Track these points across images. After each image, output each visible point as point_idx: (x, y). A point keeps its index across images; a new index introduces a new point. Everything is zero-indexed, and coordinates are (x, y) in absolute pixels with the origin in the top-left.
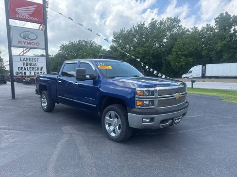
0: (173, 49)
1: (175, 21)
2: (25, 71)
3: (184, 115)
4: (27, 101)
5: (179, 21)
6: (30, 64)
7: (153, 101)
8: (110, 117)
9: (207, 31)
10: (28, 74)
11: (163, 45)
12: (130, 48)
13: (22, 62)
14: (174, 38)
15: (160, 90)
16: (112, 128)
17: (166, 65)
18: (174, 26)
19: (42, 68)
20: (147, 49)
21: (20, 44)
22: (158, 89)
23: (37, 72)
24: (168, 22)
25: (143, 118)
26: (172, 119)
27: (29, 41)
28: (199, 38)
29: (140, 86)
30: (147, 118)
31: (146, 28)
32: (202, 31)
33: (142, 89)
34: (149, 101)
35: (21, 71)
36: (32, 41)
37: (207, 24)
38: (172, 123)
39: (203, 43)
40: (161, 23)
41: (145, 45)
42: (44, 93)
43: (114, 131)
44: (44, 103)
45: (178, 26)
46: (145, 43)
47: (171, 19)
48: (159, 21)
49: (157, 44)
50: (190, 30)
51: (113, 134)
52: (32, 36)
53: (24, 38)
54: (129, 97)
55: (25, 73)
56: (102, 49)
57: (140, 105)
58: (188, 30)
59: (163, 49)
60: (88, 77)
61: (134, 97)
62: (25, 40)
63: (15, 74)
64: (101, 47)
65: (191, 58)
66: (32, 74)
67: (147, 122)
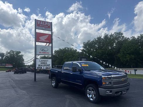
0: (121, 50)
1: (120, 34)
2: (41, 67)
3: (128, 89)
4: (42, 82)
5: (122, 34)
6: (44, 63)
7: (110, 82)
8: (90, 90)
9: (141, 38)
10: (43, 68)
11: (114, 48)
12: (93, 50)
13: (40, 62)
14: (120, 44)
15: (113, 77)
16: (91, 96)
17: (117, 60)
18: (119, 37)
19: (50, 65)
20: (104, 51)
21: (40, 54)
22: (112, 76)
23: (47, 67)
24: (115, 35)
25: (106, 91)
26: (121, 91)
27: (44, 52)
28: (137, 43)
29: (103, 75)
30: (108, 91)
31: (102, 39)
32: (138, 38)
33: (105, 76)
34: (109, 82)
35: (39, 67)
36: (45, 52)
37: (141, 35)
38: (121, 93)
39: (140, 46)
40: (111, 36)
41: (102, 49)
42: (53, 78)
43: (92, 98)
44: (53, 83)
45: (122, 37)
46: (103, 47)
47: (117, 33)
48: (109, 35)
49: (110, 48)
50: (130, 38)
51: (92, 99)
52: (46, 49)
53: (42, 50)
54: (99, 80)
55: (41, 68)
56: (77, 51)
57: (104, 84)
58: (128, 38)
59: (114, 50)
60: (77, 70)
61: (101, 80)
62: (42, 52)
63: (37, 69)
64: (76, 50)
65: (133, 55)
66: (45, 68)
67: (108, 92)
